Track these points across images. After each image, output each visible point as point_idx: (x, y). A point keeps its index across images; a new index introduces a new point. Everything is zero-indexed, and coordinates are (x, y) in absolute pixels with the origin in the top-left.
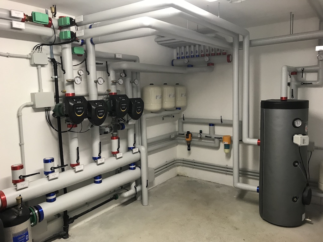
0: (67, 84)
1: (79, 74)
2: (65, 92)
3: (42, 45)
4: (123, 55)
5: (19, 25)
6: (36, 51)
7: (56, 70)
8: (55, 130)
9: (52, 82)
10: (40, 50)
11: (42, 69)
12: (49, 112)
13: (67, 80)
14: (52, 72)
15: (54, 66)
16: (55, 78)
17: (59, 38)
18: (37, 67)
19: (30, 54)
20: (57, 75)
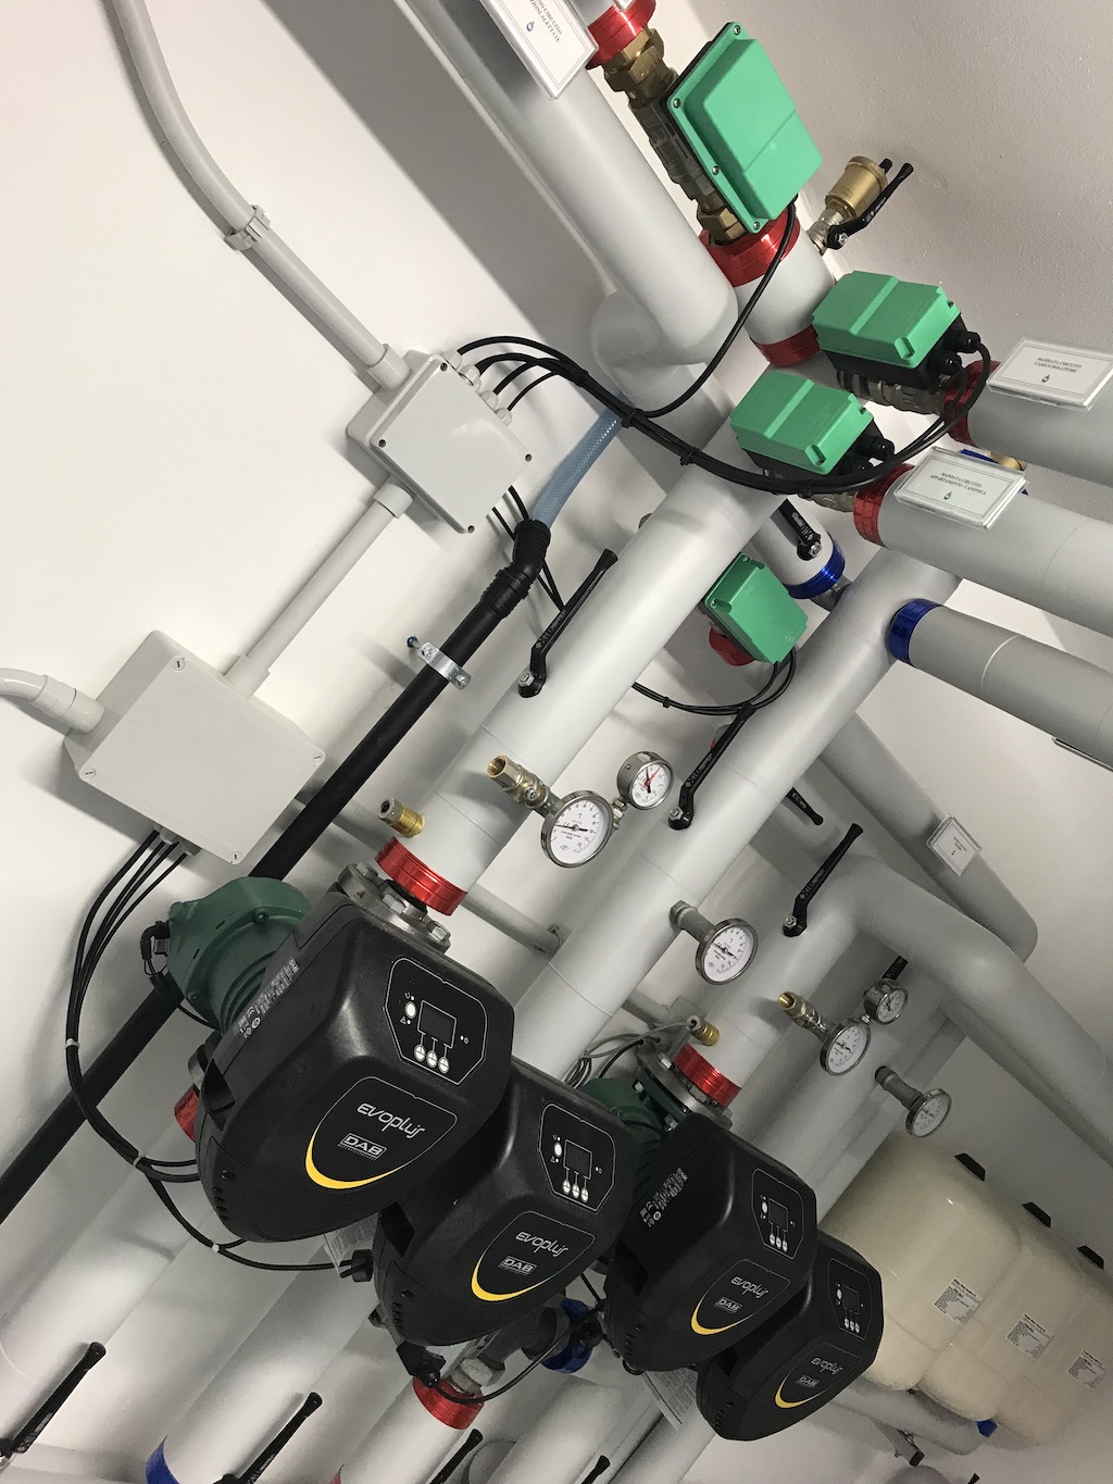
0: (474, 790)
1: (624, 787)
2: (407, 831)
3: (560, 365)
4: (977, 862)
6: (473, 373)
7: (489, 616)
8: (72, 1053)
9: (381, 676)
10: (511, 391)
11: (400, 534)
12: (166, 864)
13: (500, 763)
14: (452, 607)
15: (503, 579)
16: (429, 671)
17: (715, 420)
18: (379, 486)
19: (413, 360)
20: (461, 662)
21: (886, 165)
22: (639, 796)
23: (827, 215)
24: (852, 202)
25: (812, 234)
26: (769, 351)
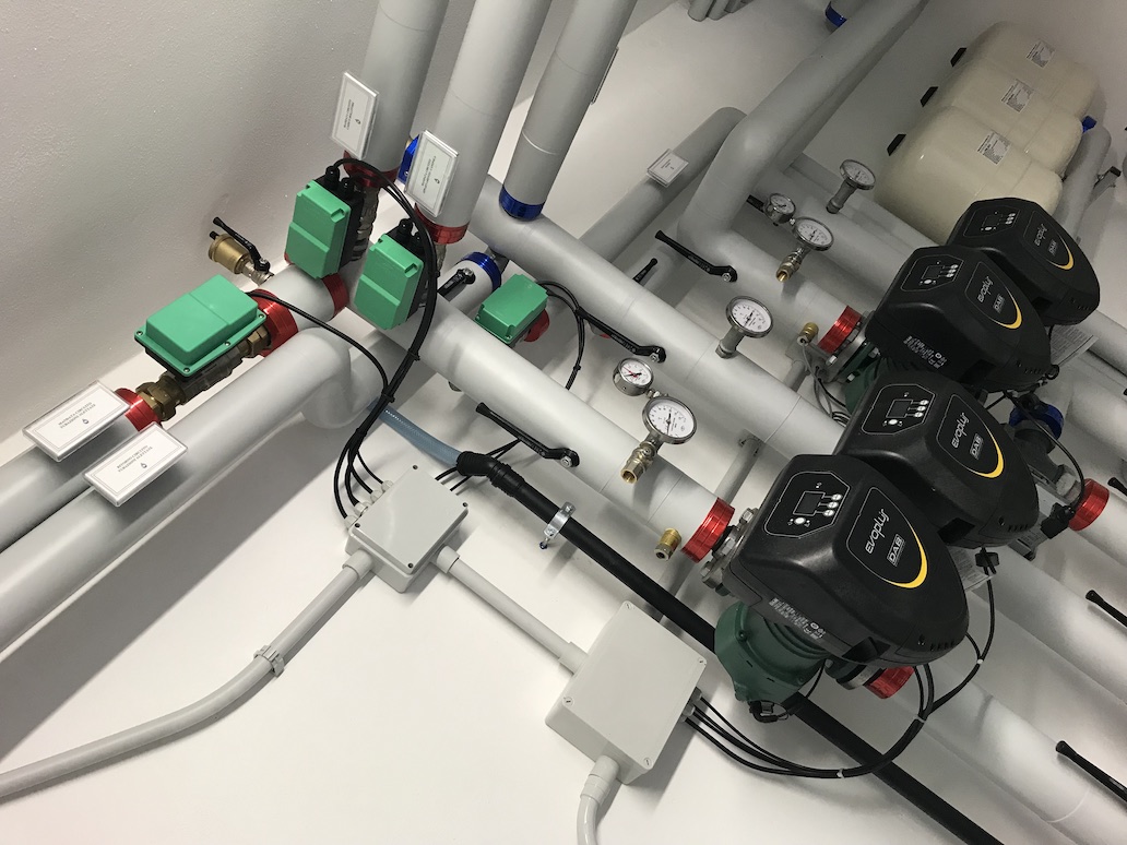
0: (645, 495)
1: (639, 391)
2: (677, 541)
3: (352, 448)
4: (678, 152)
5: (142, 460)
6: (360, 507)
7: (524, 491)
8: (848, 773)
9: (568, 566)
10: (370, 482)
11: (476, 554)
12: (709, 713)
13: (626, 475)
14: (518, 518)
15: (498, 482)
16: (564, 531)
17: (385, 341)
18: (437, 570)
19: (352, 548)
20: (556, 509)
21: (213, 235)
22: (644, 380)
23: (247, 272)
24: (238, 256)
25: (261, 282)
26: (338, 308)
